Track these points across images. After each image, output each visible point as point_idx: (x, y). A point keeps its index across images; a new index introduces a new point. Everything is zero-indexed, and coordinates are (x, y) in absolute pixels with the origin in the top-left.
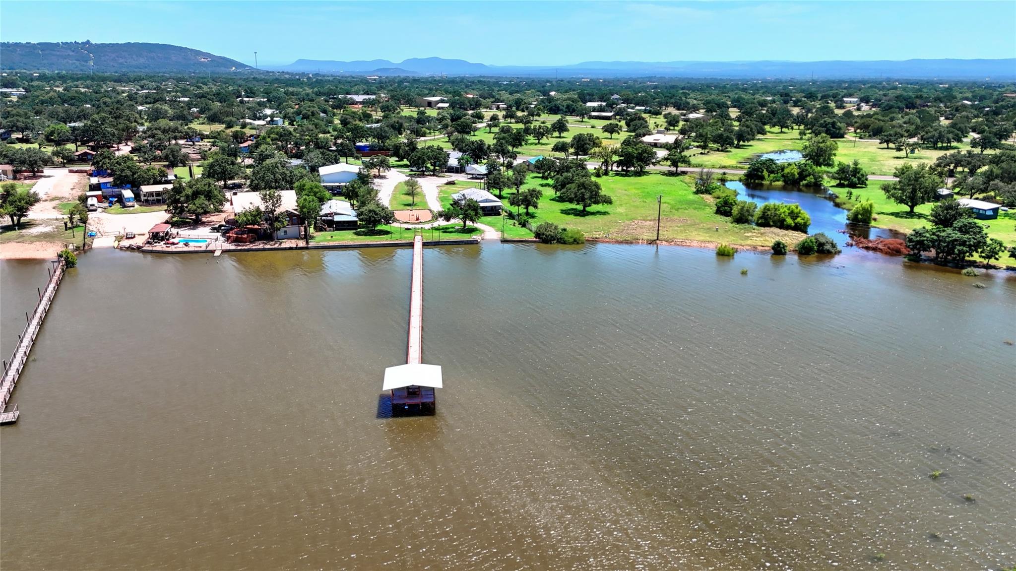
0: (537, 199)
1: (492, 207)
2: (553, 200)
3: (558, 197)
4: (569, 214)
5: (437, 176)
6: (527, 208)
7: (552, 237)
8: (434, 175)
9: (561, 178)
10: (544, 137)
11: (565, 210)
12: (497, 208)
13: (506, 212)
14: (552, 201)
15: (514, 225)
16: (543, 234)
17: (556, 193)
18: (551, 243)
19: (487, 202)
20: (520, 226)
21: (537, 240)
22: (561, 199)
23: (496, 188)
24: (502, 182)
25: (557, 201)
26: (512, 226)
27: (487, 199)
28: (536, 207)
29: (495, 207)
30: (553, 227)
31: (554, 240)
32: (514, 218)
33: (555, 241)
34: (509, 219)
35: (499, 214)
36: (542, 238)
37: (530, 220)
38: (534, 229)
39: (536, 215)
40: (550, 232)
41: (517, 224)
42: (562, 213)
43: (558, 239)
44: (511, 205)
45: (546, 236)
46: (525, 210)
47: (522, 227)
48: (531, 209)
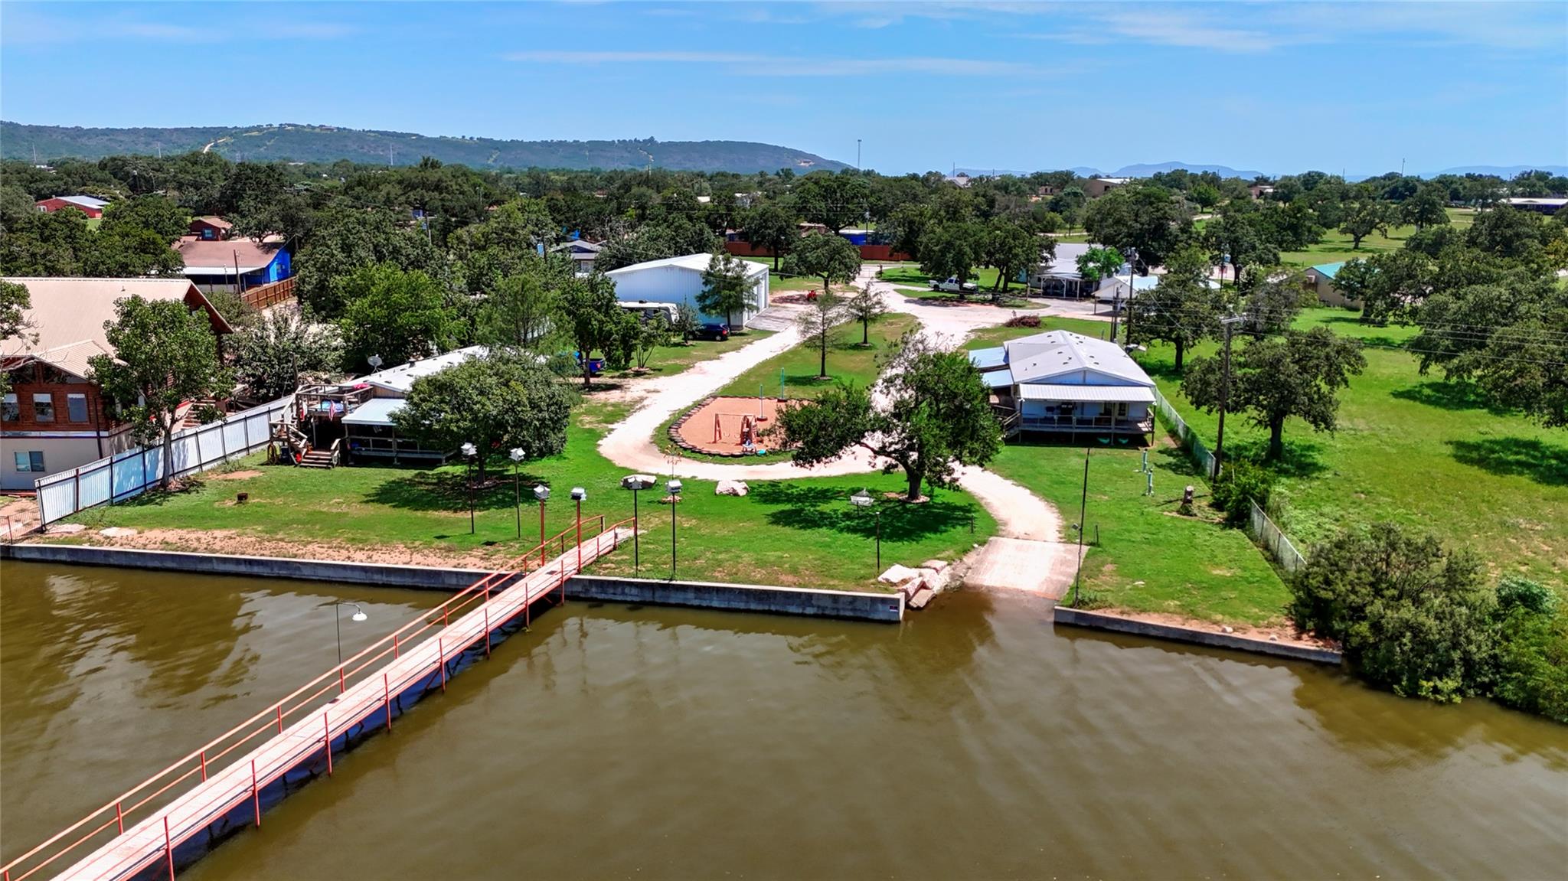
0: (1331, 383)
1: (1108, 406)
2: (1409, 395)
3: (1430, 386)
4: (1501, 467)
5: (1000, 305)
6: (1275, 423)
7: (1423, 644)
8: (992, 302)
9: (1453, 307)
10: (1375, 232)
11: (1477, 447)
12: (1132, 414)
13: (1173, 433)
14: (1403, 401)
15: (1186, 510)
16: (1357, 613)
17: (1424, 366)
18: (1413, 693)
19: (1084, 384)
20: (1219, 517)
21: (1306, 644)
22: (1451, 397)
23: (1167, 338)
24: (1188, 314)
25: (1428, 401)
26: (1170, 514)
27: (1085, 371)
28: (1322, 420)
29: (1123, 406)
30: (1438, 566)
31: (1443, 670)
32: (1197, 469)
33: (1449, 684)
34: (1176, 468)
35: (1138, 441)
36: (1344, 637)
37: (1282, 489)
38: (1294, 552)
39: (1320, 459)
40: (1408, 612)
41: (1201, 506)
42: (1460, 459)
43: (1470, 668)
44: (1198, 404)
45: (1377, 627)
46: (1266, 434)
47: (1229, 524)
48: (1296, 430)
